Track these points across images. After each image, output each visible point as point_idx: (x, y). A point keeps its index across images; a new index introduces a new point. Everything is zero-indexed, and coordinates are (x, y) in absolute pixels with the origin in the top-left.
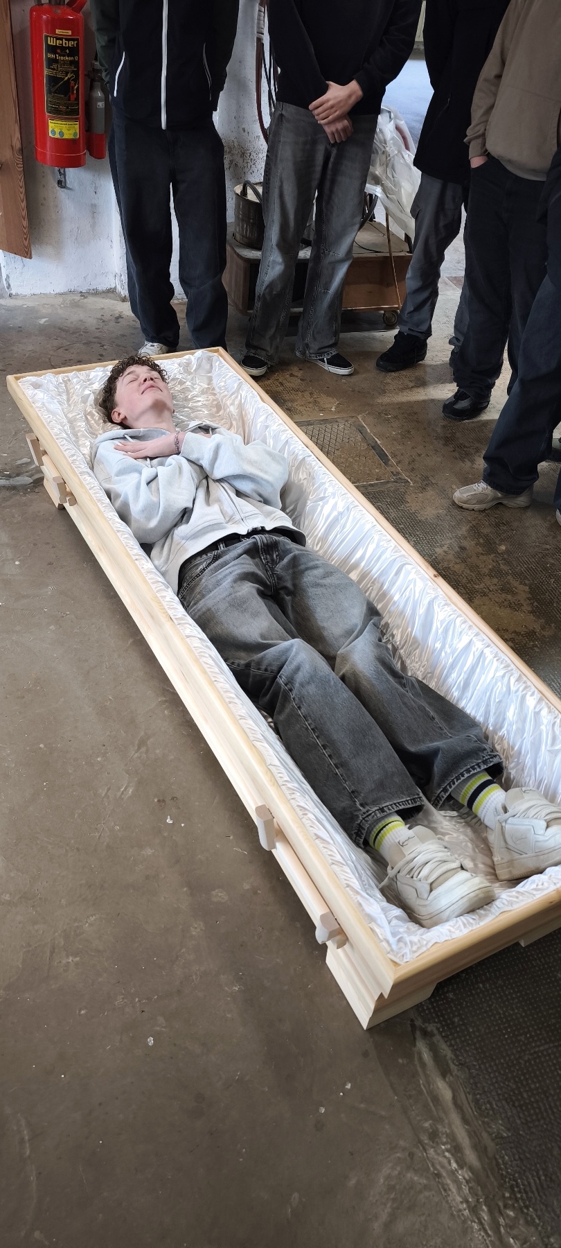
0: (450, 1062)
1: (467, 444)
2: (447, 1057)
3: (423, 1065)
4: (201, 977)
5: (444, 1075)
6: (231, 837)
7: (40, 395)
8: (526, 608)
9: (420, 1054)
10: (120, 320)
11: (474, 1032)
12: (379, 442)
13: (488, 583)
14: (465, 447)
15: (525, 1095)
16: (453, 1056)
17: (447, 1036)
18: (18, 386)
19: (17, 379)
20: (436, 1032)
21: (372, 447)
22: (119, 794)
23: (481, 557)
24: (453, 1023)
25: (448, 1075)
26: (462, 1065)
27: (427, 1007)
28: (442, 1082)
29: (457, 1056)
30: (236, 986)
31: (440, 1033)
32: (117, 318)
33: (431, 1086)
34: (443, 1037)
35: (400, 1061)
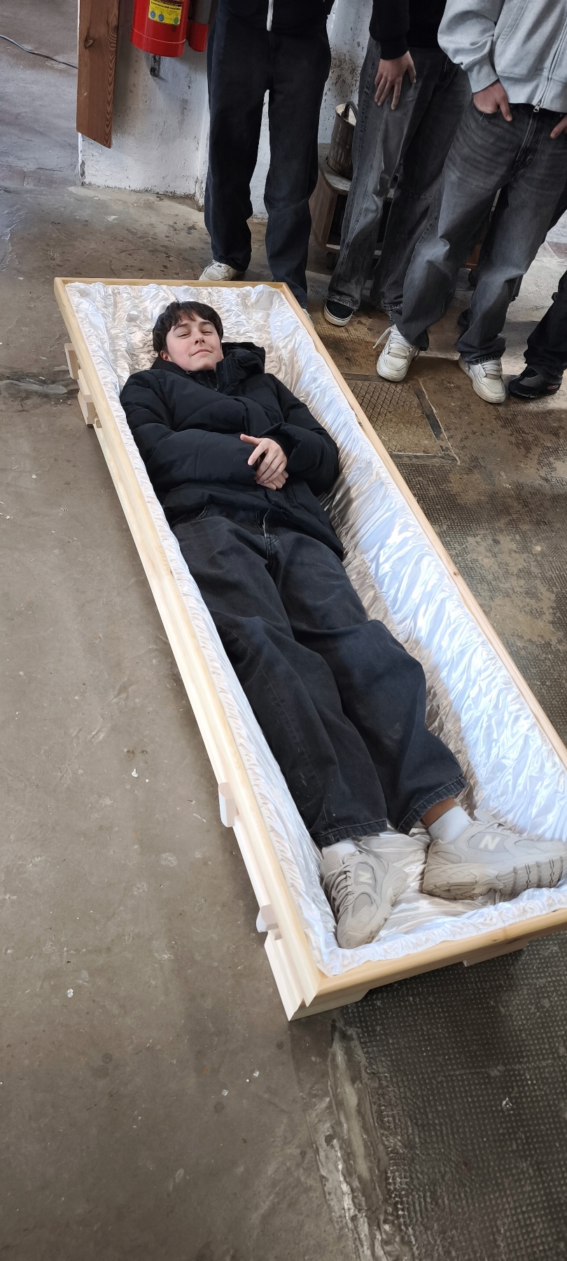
0: (363, 1069)
1: (526, 431)
2: (361, 1064)
3: (335, 1067)
4: (133, 938)
5: (353, 1081)
6: (194, 802)
7: (85, 304)
8: (548, 617)
9: (334, 1056)
10: (192, 231)
11: (393, 1044)
12: (435, 411)
13: (514, 583)
14: (524, 432)
15: (430, 1116)
16: (367, 1064)
17: (365, 1043)
18: (65, 291)
19: (65, 282)
20: (355, 1036)
21: (427, 416)
22: (90, 737)
23: (513, 554)
24: (374, 1031)
25: (358, 1082)
26: (374, 1074)
27: (352, 1010)
28: (350, 1087)
29: (370, 1064)
30: (166, 954)
31: (359, 1038)
32: (190, 228)
33: (339, 1090)
34: (361, 1043)
35: (313, 1059)
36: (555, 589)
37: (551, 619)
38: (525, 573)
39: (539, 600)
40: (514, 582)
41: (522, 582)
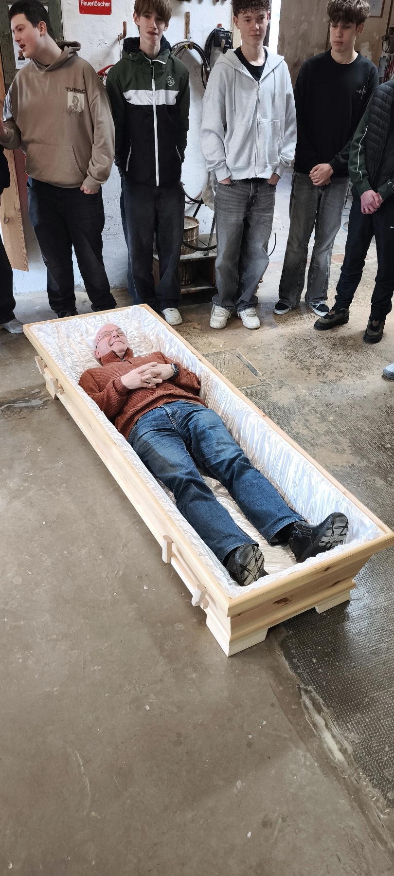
3: (307, 708)
5: (319, 713)
6: (183, 594)
12: (251, 363)
16: (324, 702)
17: (319, 692)
18: (30, 330)
19: (29, 326)
20: (312, 690)
21: (247, 366)
23: (318, 424)
25: (322, 713)
26: (328, 707)
27: (307, 677)
28: (318, 716)
29: (326, 702)
31: (315, 691)
33: (312, 719)
34: (317, 693)
35: (293, 707)
36: (347, 437)
37: (350, 452)
38: (328, 433)
39: (340, 444)
40: (323, 438)
41: (328, 437)
